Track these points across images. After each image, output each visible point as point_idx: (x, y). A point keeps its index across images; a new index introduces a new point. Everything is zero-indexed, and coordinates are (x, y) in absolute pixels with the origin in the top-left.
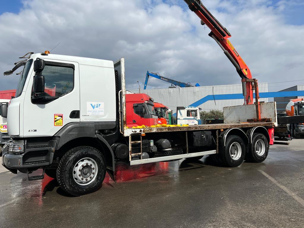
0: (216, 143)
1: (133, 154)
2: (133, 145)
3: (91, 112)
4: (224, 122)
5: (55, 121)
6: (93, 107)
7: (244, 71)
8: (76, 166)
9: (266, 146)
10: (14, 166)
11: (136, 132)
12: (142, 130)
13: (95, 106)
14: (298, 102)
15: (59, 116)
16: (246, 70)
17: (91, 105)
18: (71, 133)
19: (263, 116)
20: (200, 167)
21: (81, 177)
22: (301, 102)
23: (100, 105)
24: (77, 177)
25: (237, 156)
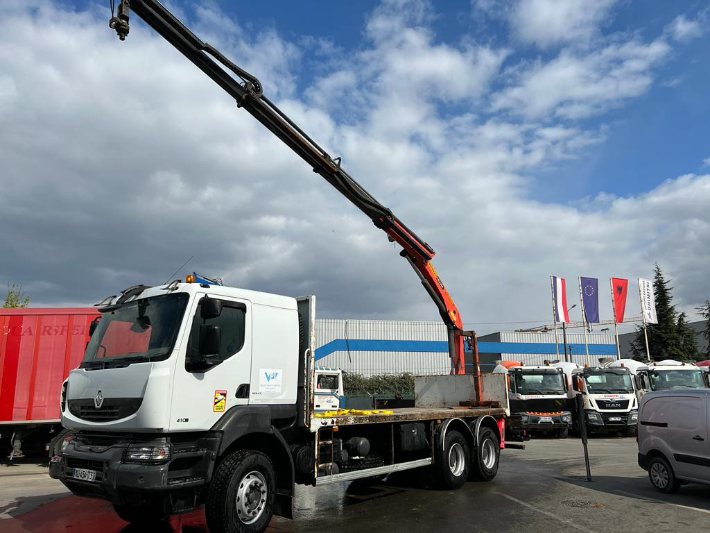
0: (431, 445)
1: (321, 465)
2: (321, 449)
3: (264, 387)
4: (416, 404)
5: (216, 403)
6: (268, 379)
7: (452, 314)
8: (241, 487)
9: (496, 451)
10: (151, 487)
11: (326, 423)
12: (335, 420)
13: (271, 376)
14: (516, 369)
15: (222, 394)
16: (455, 312)
17: (266, 374)
18: (239, 425)
19: (486, 396)
20: (396, 493)
21: (248, 508)
22: (521, 369)
23: (277, 374)
24: (242, 508)
25: (458, 469)
